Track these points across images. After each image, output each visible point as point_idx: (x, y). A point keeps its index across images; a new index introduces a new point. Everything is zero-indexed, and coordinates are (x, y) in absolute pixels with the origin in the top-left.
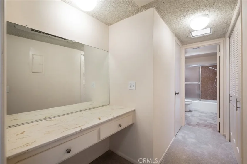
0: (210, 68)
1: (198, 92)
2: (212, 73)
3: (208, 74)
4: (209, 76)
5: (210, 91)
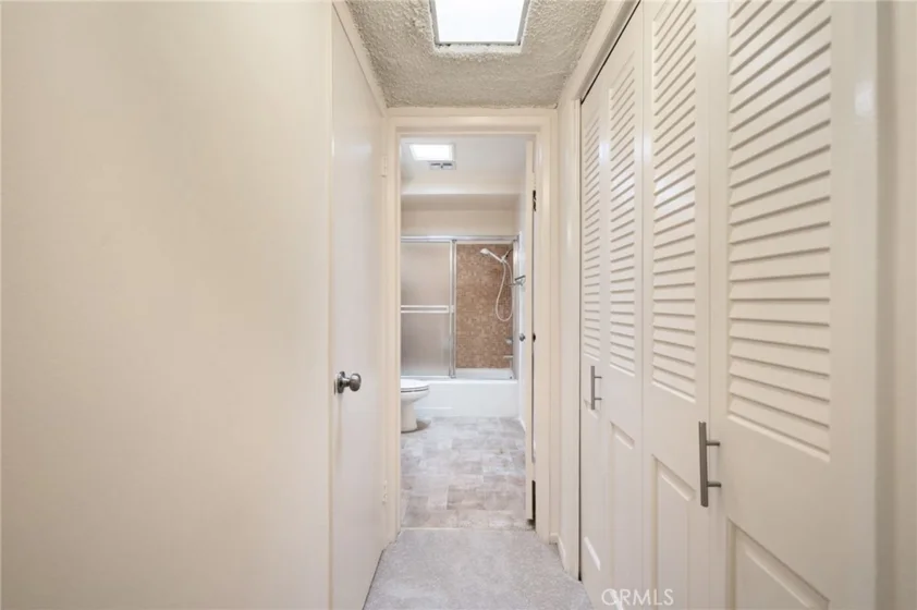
0: (484, 251)
1: (446, 339)
2: (486, 272)
3: (475, 275)
4: (478, 281)
5: (483, 335)
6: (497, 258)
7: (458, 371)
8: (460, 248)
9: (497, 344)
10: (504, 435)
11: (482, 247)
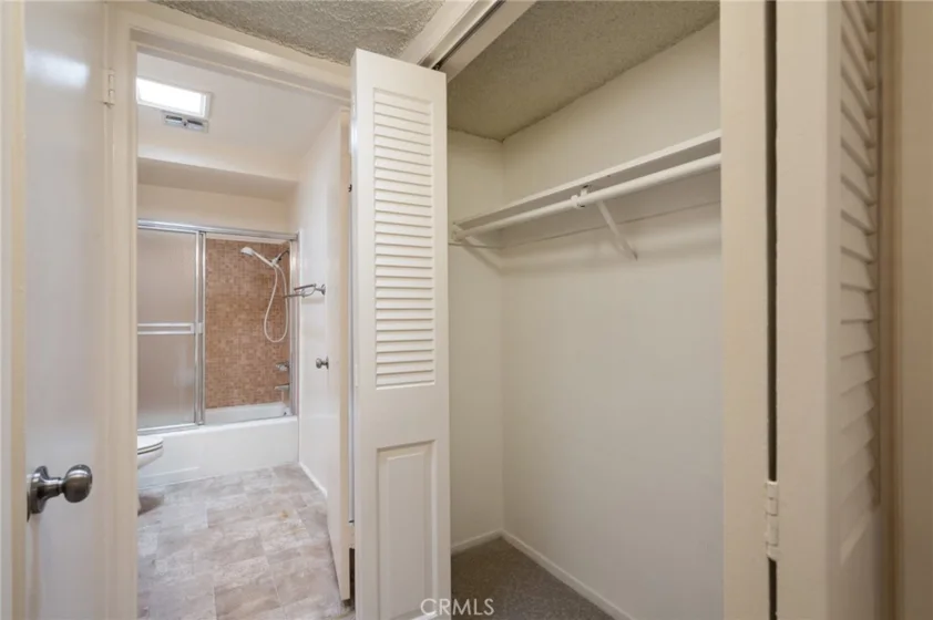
0: (247, 250)
1: (187, 373)
2: (248, 278)
3: (232, 281)
4: (235, 289)
5: (244, 361)
6: (266, 261)
7: (208, 412)
8: (212, 244)
9: (263, 372)
10: (284, 490)
11: (244, 244)
